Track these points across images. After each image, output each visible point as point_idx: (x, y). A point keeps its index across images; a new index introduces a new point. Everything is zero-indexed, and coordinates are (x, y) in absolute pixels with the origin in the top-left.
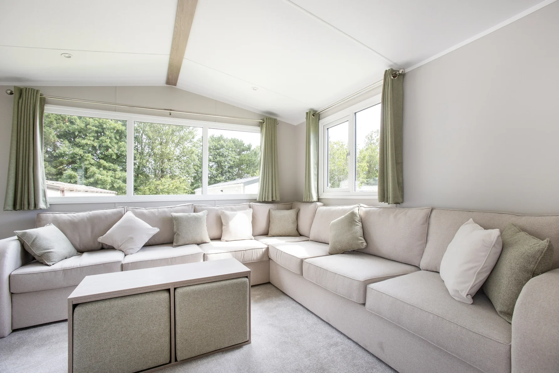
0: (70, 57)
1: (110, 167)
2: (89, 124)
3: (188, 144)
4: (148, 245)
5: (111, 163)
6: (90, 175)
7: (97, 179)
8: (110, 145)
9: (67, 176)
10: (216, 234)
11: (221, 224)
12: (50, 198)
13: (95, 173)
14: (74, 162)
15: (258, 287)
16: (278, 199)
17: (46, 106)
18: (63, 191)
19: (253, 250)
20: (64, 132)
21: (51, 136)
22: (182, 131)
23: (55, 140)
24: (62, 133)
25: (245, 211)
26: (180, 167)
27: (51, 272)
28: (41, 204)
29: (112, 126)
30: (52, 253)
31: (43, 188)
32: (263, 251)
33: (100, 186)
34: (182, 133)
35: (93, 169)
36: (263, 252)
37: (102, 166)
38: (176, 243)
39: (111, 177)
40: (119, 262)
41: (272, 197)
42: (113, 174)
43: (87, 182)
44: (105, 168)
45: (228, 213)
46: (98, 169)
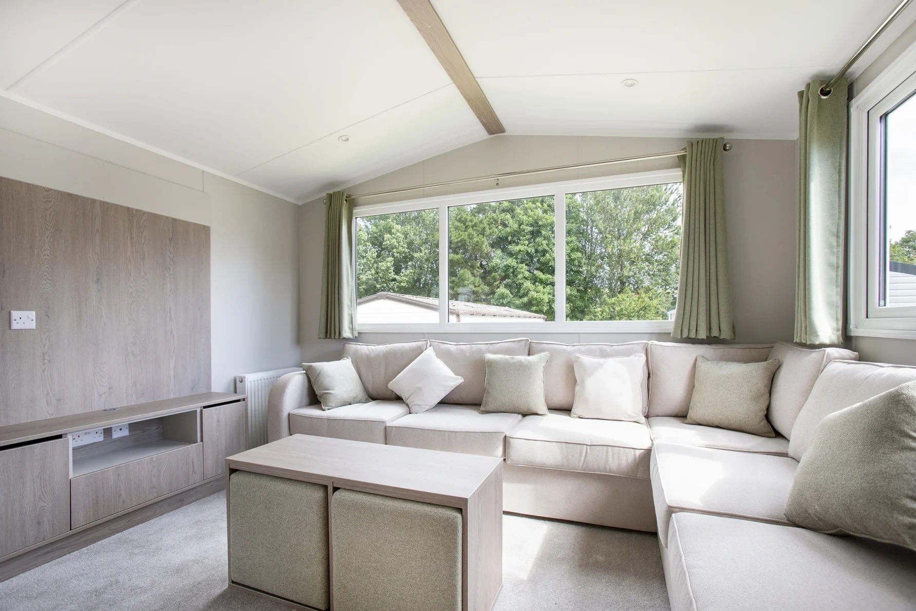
0: (347, 140)
1: (547, 280)
2: (522, 224)
3: (665, 231)
4: (446, 403)
5: (549, 274)
6: (524, 293)
7: (532, 297)
8: (547, 248)
9: (499, 296)
10: (560, 398)
11: (574, 381)
12: (358, 325)
13: (529, 290)
14: (506, 277)
15: (625, 535)
16: (726, 334)
17: (355, 210)
18: (458, 315)
19: (609, 447)
20: (496, 238)
21: (484, 246)
22: (653, 211)
23: (487, 251)
24: (495, 240)
25: (626, 358)
26: (651, 273)
27: (320, 419)
28: (345, 332)
29: (549, 221)
30: (329, 395)
31: (350, 313)
32: (635, 455)
33: (535, 307)
34: (654, 215)
35: (528, 284)
36: (635, 459)
37: (538, 280)
38: (484, 408)
39: (549, 294)
40: (383, 422)
41: (710, 329)
42: (552, 291)
43: (520, 303)
44: (541, 282)
45: (587, 360)
46: (534, 284)
